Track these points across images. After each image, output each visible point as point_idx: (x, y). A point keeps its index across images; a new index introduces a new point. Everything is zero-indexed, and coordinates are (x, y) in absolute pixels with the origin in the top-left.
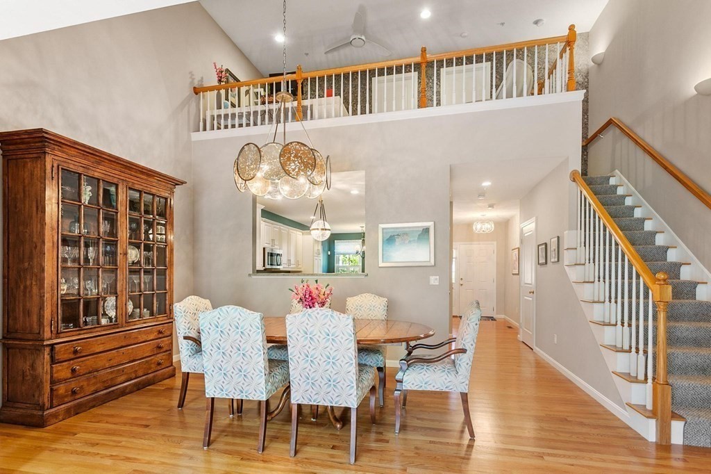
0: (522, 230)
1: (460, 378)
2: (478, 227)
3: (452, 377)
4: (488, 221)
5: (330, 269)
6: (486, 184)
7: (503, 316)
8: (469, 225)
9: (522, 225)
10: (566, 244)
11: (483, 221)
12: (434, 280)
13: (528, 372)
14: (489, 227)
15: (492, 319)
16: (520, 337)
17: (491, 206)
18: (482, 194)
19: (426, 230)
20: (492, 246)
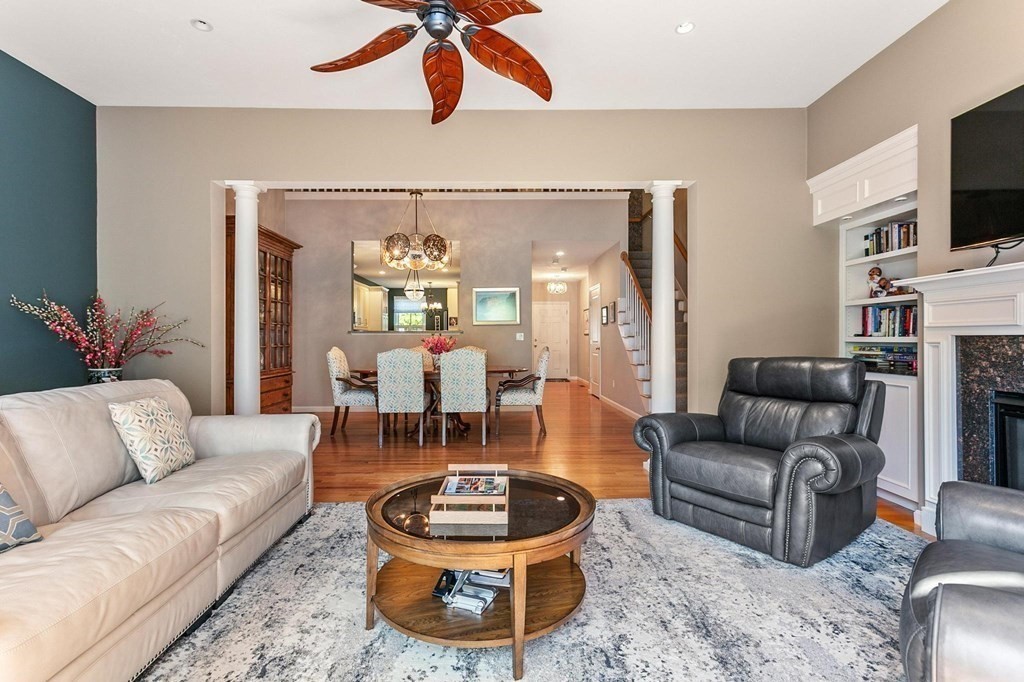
0: (590, 293)
1: (537, 396)
2: (551, 287)
3: (532, 395)
4: (562, 281)
5: (391, 327)
6: (560, 254)
7: (576, 378)
8: (543, 284)
9: (591, 289)
10: (620, 308)
11: (556, 282)
12: (520, 337)
13: (596, 419)
14: (561, 288)
15: (566, 380)
16: (590, 391)
17: (564, 269)
18: (556, 260)
19: (513, 295)
20: (565, 306)
